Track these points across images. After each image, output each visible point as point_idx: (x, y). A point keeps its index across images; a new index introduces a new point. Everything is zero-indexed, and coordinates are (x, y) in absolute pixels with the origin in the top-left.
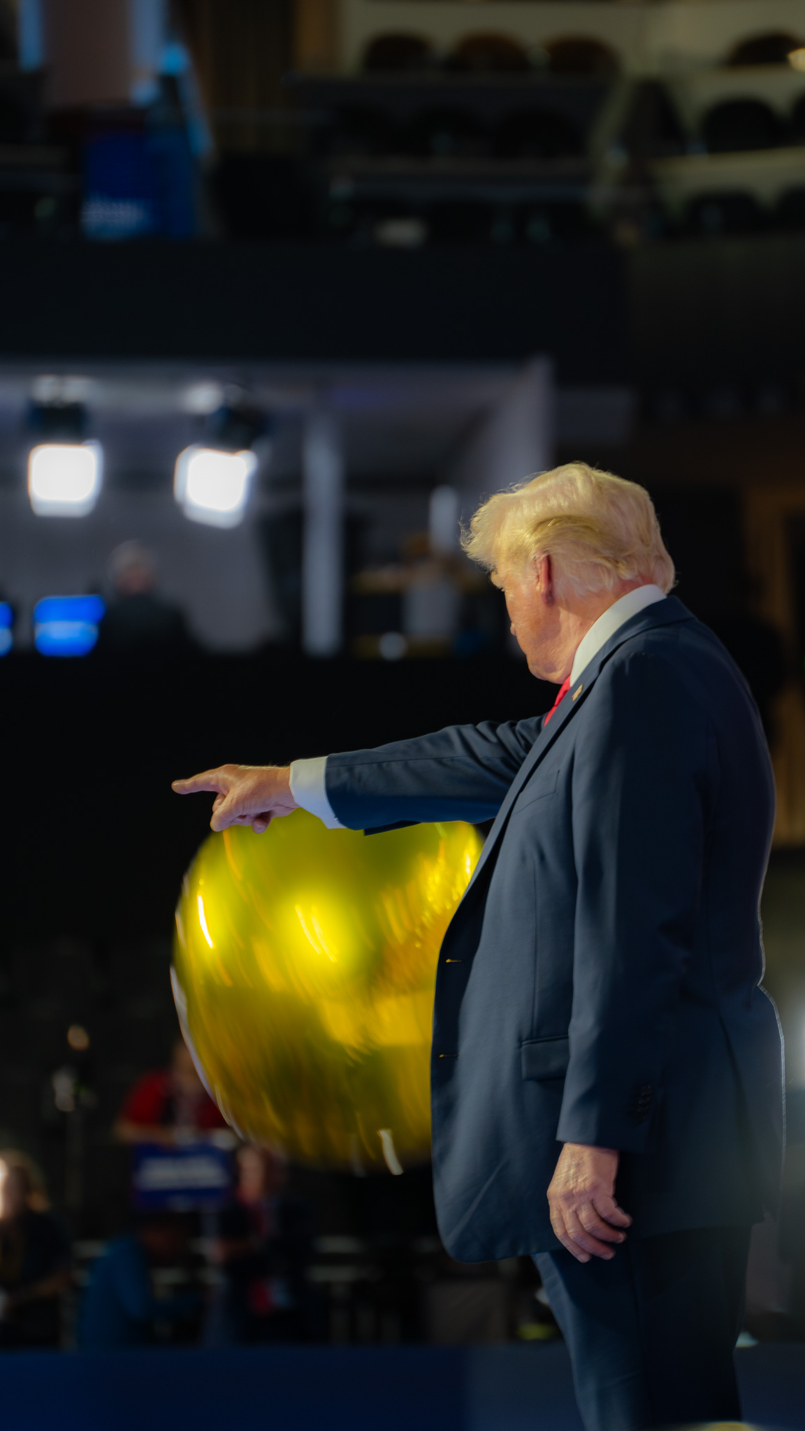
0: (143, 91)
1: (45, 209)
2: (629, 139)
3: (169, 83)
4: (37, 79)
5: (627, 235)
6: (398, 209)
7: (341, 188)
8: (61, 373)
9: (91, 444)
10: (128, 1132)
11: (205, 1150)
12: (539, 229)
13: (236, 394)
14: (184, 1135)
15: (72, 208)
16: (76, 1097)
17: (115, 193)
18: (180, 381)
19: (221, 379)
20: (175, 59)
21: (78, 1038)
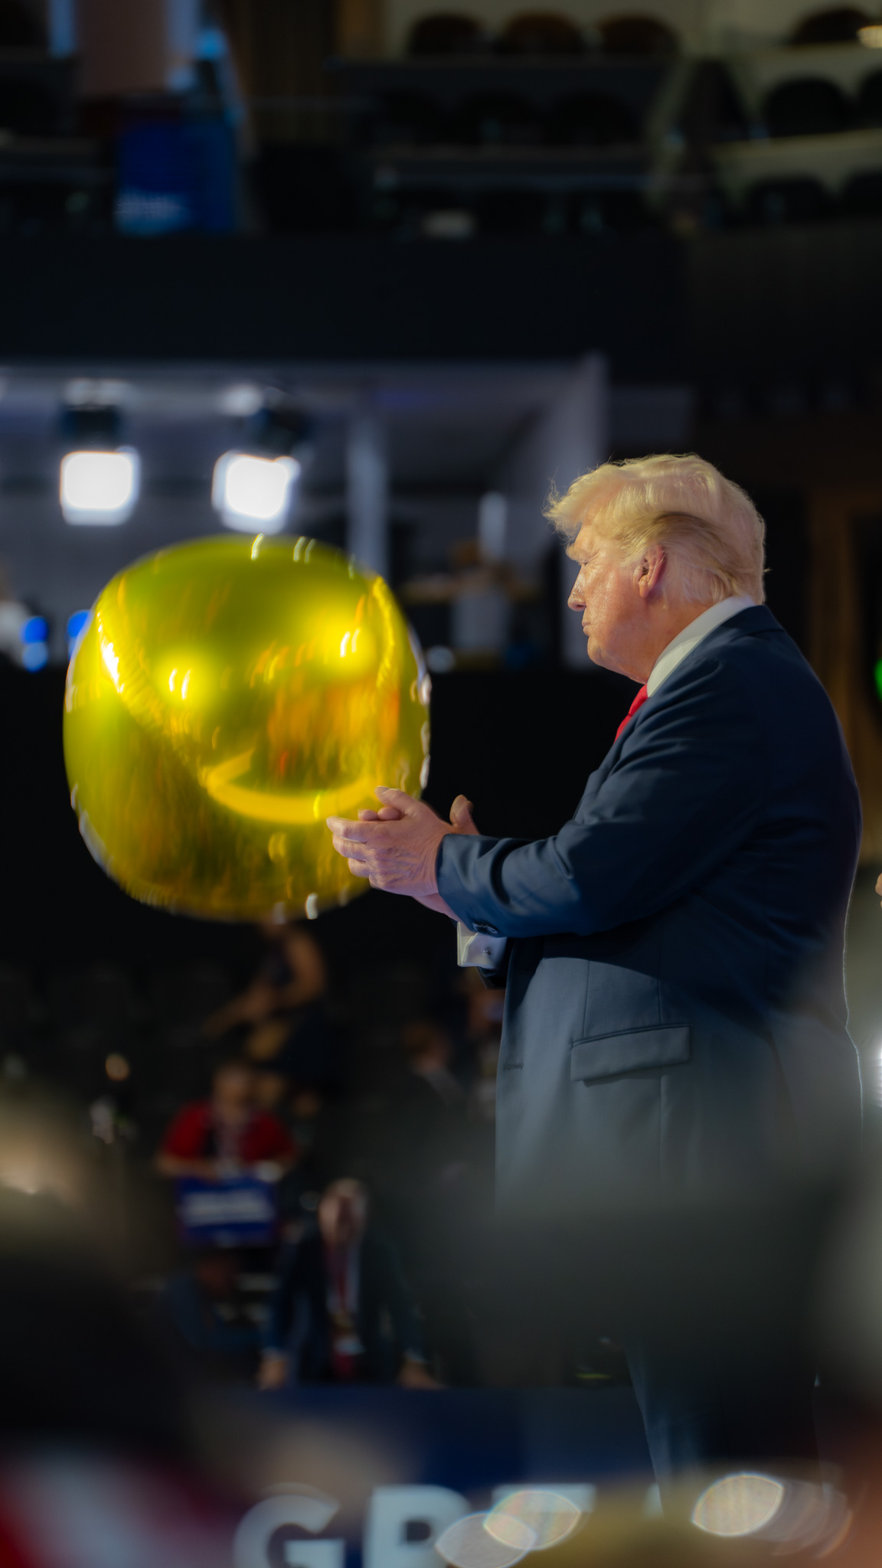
0: (179, 78)
1: (78, 203)
2: (687, 124)
3: (206, 69)
4: (68, 66)
5: (685, 224)
6: (444, 200)
7: (386, 179)
8: (95, 376)
9: (124, 451)
10: (170, 1166)
11: (248, 1184)
12: (593, 220)
13: (277, 396)
14: (226, 1168)
15: (105, 202)
16: (116, 1129)
17: (151, 186)
18: (218, 383)
19: (260, 382)
20: (213, 44)
21: (116, 1068)
